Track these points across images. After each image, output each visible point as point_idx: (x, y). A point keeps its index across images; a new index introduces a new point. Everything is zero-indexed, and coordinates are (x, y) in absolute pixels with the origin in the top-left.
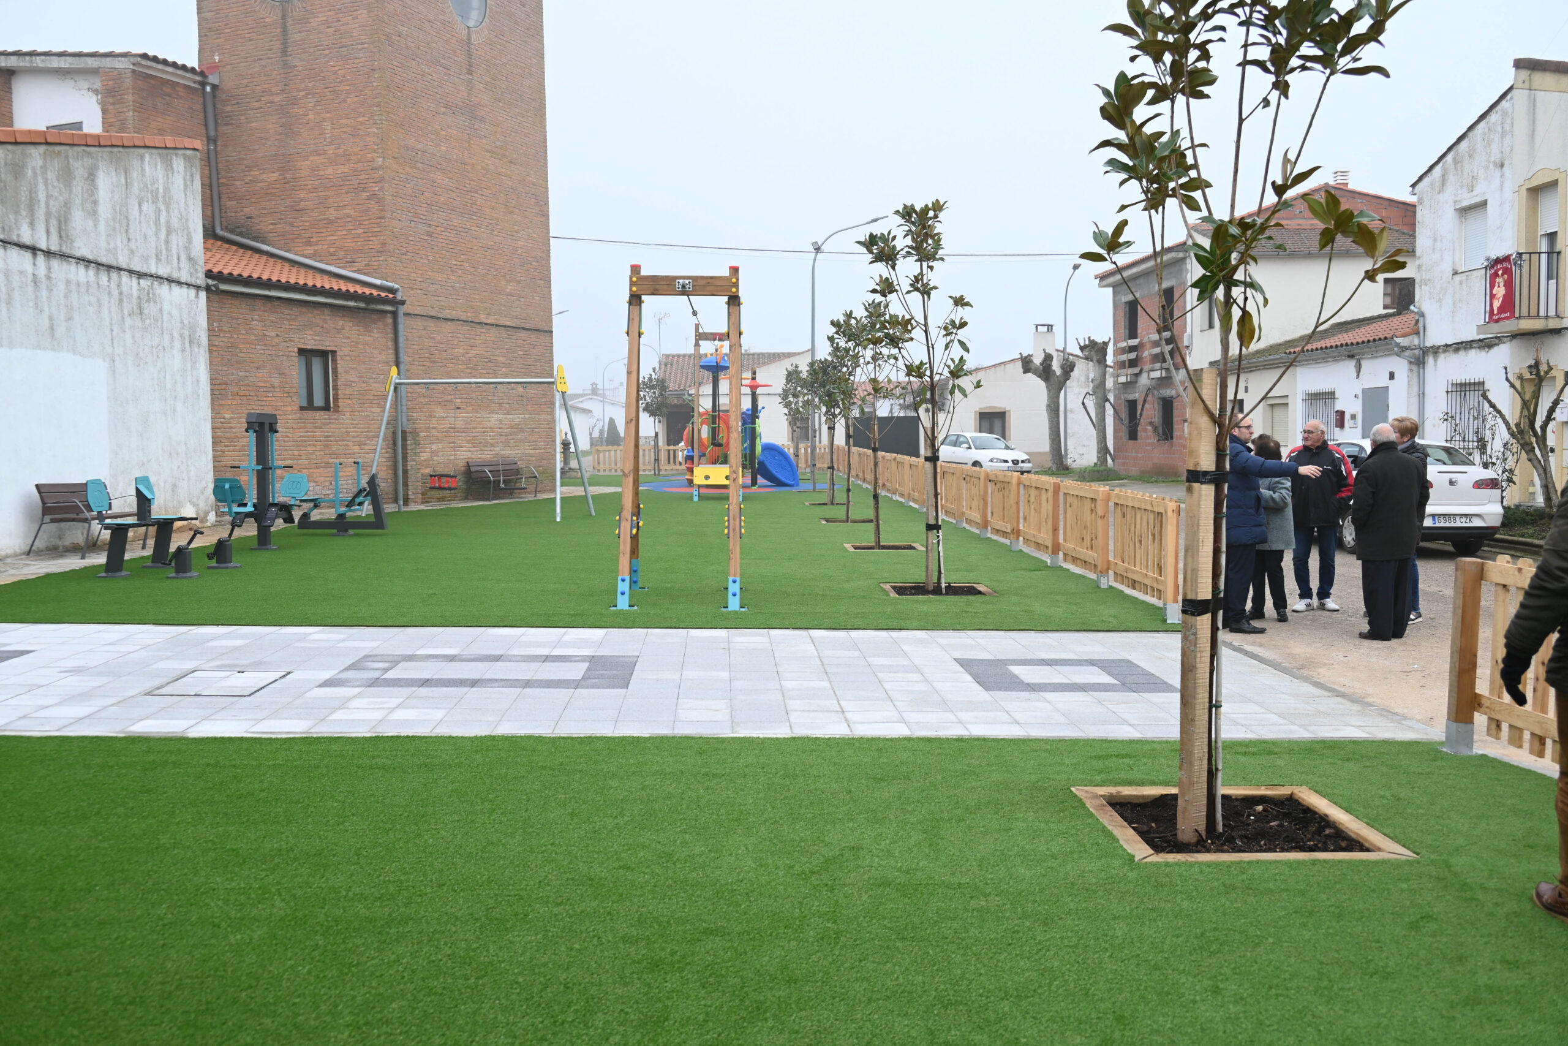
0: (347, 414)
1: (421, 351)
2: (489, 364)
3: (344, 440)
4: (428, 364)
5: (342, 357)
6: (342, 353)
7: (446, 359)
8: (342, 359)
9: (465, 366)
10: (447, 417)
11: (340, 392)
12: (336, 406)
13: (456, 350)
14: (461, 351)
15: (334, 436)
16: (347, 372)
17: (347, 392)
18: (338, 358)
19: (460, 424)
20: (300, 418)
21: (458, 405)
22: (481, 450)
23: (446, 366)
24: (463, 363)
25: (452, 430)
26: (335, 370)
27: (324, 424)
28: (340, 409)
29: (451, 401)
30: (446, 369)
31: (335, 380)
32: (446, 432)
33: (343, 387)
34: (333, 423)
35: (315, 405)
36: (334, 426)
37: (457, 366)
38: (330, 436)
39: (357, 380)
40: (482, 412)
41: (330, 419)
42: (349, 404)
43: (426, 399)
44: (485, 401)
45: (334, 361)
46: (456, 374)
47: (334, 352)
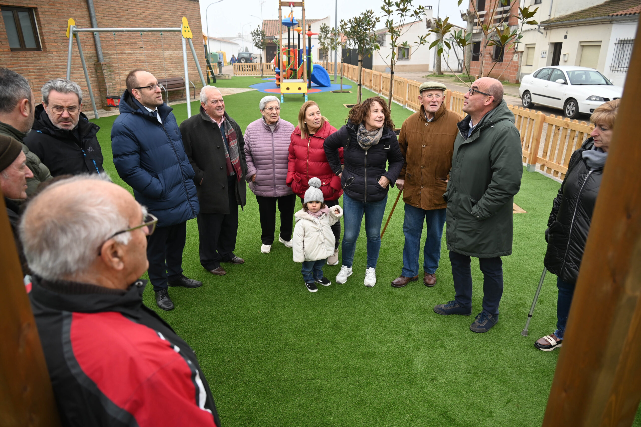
0: (55, 53)
1: (109, 10)
2: (159, 20)
3: (54, 71)
4: (115, 19)
5: (42, 12)
6: (43, 10)
7: (128, 16)
8: (42, 14)
9: (143, 21)
10: (134, 53)
11: (45, 38)
12: (45, 48)
13: (135, 10)
14: (139, 11)
15: (46, 69)
16: (49, 24)
17: (51, 38)
18: (40, 13)
19: (143, 57)
20: (12, 57)
21: (140, 45)
22: (159, 73)
23: (129, 20)
24: (141, 19)
25: (138, 61)
26: (39, 21)
27: (35, 60)
28: (48, 50)
29: (135, 43)
30: (129, 22)
31: (40, 29)
32: (134, 63)
33: (47, 34)
34: (43, 60)
35: (27, 47)
36: (44, 61)
37: (137, 21)
38: (42, 69)
39: (59, 29)
40: (158, 49)
41: (40, 57)
42: (55, 46)
43: (118, 42)
44: (159, 43)
45: (37, 15)
46: (137, 26)
47: (36, 9)
